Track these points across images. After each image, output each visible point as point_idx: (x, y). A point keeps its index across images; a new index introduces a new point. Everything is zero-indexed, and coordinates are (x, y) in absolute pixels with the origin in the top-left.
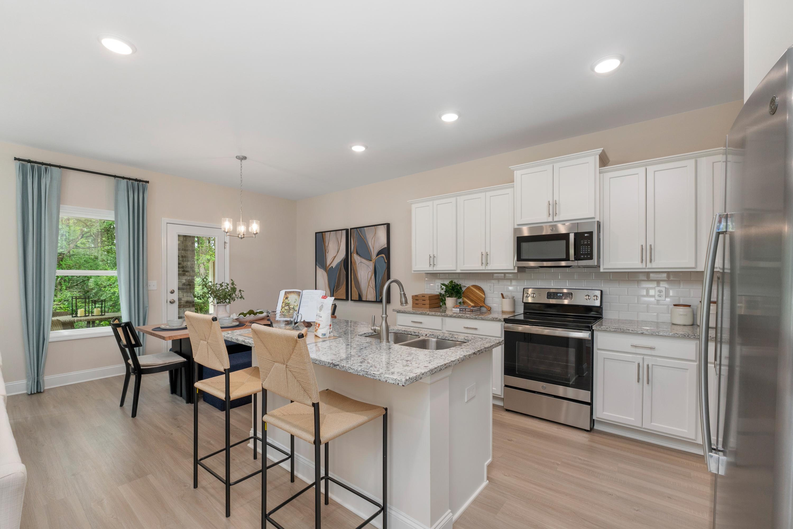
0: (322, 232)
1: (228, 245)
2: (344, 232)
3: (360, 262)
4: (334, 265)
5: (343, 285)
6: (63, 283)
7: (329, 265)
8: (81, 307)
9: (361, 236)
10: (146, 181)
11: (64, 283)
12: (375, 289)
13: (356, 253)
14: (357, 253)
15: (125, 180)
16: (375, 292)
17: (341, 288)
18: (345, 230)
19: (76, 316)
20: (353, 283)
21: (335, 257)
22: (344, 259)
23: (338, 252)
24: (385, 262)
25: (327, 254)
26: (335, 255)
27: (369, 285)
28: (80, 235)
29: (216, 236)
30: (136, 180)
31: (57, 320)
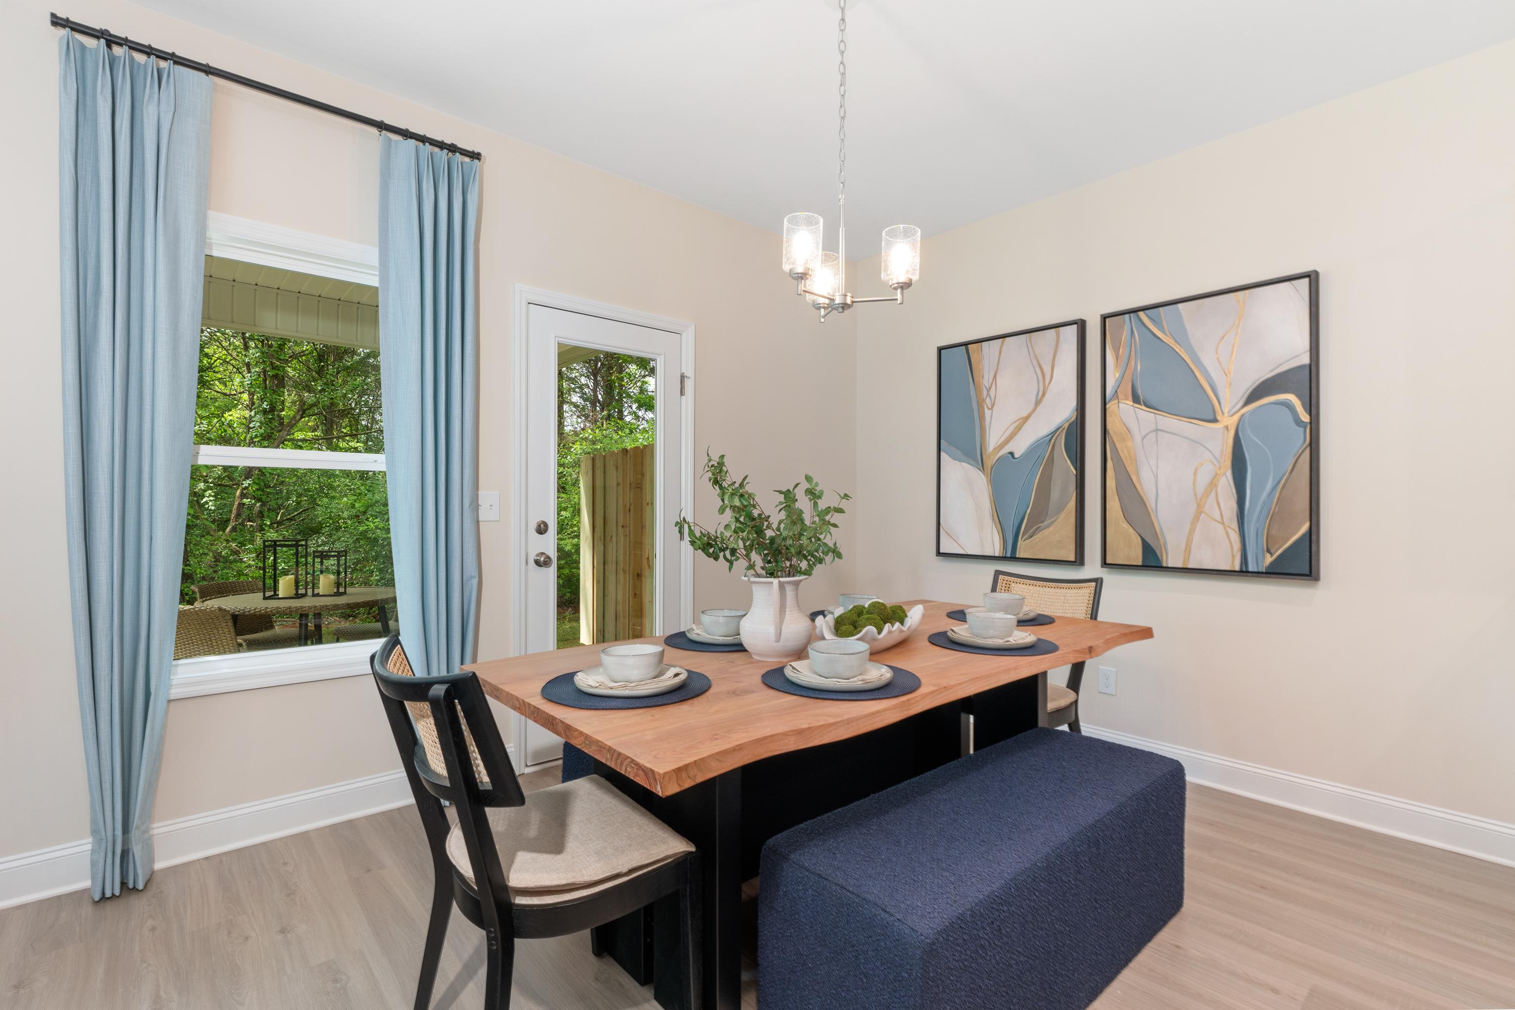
0: (966, 344)
1: (689, 385)
2: (1073, 330)
3: (1154, 428)
4: (1020, 446)
5: (1063, 515)
6: (266, 514)
7: (994, 449)
8: (285, 573)
9: (1159, 338)
10: (473, 152)
11: (269, 512)
12: (1235, 525)
13: (1130, 398)
14: (1136, 399)
15: (412, 142)
16: (1235, 537)
17: (1053, 522)
18: (1075, 326)
19: (275, 597)
20: (1113, 504)
21: (1027, 419)
22: (1067, 425)
23: (1038, 403)
24: (1299, 422)
25: (987, 413)
26: (1025, 414)
27: (1199, 511)
28: (298, 411)
29: (661, 355)
30: (441, 145)
31: (220, 609)
